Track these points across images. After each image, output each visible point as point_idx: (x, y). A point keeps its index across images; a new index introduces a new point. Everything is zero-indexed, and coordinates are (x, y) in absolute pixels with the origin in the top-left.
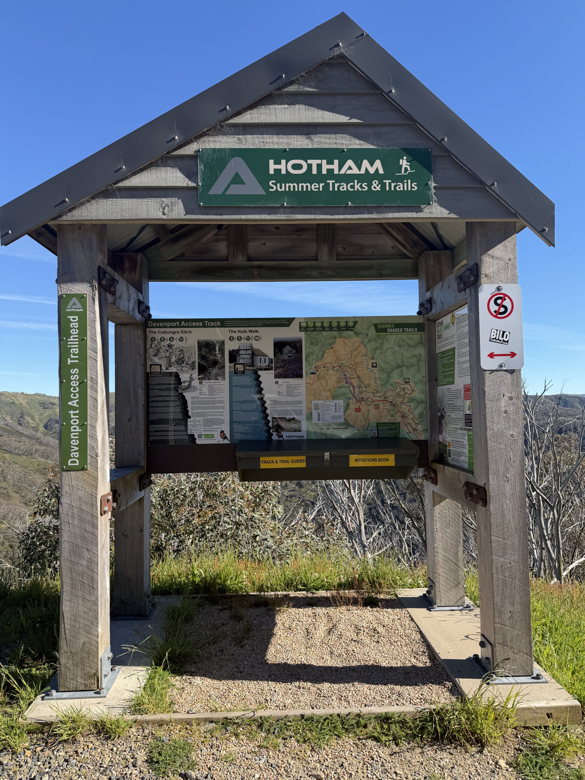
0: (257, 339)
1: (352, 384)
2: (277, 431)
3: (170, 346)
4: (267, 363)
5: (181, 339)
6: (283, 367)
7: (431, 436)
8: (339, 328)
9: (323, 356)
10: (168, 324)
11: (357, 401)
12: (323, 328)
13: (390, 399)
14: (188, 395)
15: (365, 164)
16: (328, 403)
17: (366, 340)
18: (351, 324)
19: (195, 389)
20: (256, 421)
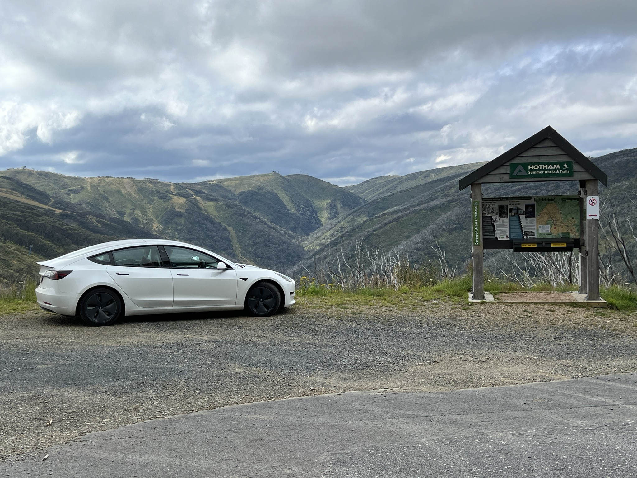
0: (519, 204)
1: (553, 219)
2: (526, 236)
3: (489, 207)
4: (523, 212)
5: (493, 205)
6: (528, 214)
7: (581, 237)
8: (549, 200)
9: (543, 210)
10: (488, 200)
11: (555, 225)
12: (543, 200)
13: (567, 224)
14: (495, 224)
15: (555, 166)
16: (544, 226)
17: (558, 204)
18: (553, 199)
19: (497, 221)
20: (518, 232)
